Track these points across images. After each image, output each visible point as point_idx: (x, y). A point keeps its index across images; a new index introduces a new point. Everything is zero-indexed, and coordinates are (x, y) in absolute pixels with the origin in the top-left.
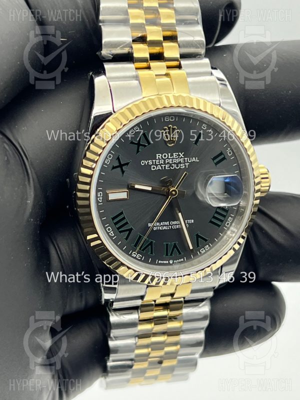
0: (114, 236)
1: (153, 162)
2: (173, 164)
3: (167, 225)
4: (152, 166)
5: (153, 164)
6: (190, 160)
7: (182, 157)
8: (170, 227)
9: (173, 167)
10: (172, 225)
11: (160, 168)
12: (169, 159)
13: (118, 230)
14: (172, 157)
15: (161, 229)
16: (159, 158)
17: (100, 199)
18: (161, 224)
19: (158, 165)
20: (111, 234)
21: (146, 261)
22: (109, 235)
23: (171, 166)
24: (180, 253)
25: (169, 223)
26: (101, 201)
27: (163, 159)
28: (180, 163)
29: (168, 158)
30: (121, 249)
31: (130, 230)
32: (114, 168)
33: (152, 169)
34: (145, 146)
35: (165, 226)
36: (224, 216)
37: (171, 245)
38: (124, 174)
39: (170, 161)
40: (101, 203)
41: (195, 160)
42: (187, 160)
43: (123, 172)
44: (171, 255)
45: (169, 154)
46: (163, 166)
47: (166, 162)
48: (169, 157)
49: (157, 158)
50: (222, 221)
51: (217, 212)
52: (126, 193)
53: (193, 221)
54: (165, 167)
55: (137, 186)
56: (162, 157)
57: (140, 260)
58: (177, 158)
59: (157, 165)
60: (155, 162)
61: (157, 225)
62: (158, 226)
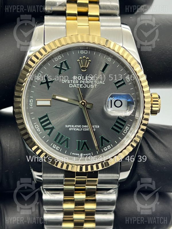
0: (40, 132)
1: (70, 81)
2: (85, 84)
3: (79, 128)
4: (70, 84)
5: (70, 83)
6: (98, 83)
7: (92, 80)
8: (82, 129)
9: (85, 86)
10: (83, 128)
11: (76, 86)
12: (83, 80)
13: (43, 128)
14: (85, 79)
15: (74, 130)
16: (75, 79)
17: (31, 104)
18: (75, 126)
19: (75, 84)
20: (38, 130)
21: (63, 152)
22: (36, 131)
23: (83, 85)
24: (88, 149)
25: (81, 126)
26: (32, 106)
27: (78, 80)
28: (90, 84)
29: (81, 80)
30: (45, 141)
31: (52, 129)
32: (42, 83)
33: (70, 87)
34: (65, 70)
35: (78, 128)
36: (123, 125)
37: (82, 142)
38: (50, 88)
39: (83, 82)
40: (32, 107)
41: (102, 83)
42: (96, 82)
43: (49, 87)
44: (82, 149)
45: (83, 77)
46: (78, 85)
47: (80, 82)
48: (83, 79)
49: (74, 79)
50: (121, 129)
51: (117, 122)
52: (50, 101)
53: (98, 127)
54: (79, 86)
55: (57, 97)
56: (77, 78)
57: (59, 151)
58: (88, 81)
59: (73, 84)
60: (72, 82)
61: (72, 126)
62: (72, 128)
